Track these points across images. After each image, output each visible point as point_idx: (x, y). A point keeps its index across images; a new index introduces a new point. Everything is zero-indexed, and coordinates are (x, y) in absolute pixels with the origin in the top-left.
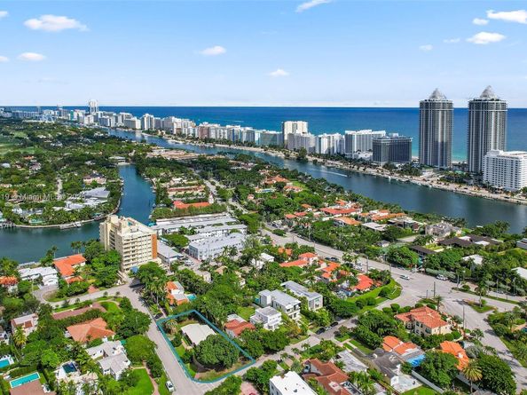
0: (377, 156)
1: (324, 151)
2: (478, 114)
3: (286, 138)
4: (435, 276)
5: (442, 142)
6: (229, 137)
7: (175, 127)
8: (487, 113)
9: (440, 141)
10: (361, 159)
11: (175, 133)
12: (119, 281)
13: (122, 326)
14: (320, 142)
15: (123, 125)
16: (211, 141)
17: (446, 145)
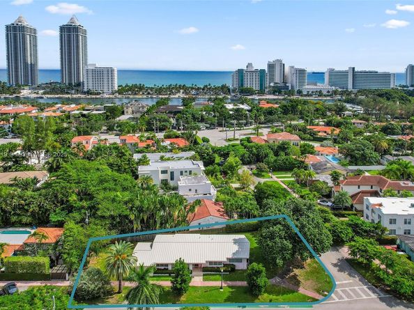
2: (69, 36)
5: (31, 64)
8: (77, 36)
17: (33, 66)
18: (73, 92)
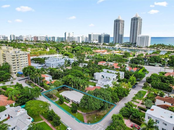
0: (100, 41)
1: (81, 42)
2: (134, 22)
3: (66, 39)
4: (154, 66)
5: (121, 35)
6: (45, 40)
7: (24, 38)
8: (137, 22)
9: (120, 34)
10: (94, 43)
11: (24, 40)
12: (11, 78)
13: (20, 97)
14: (79, 38)
15: (3, 39)
16: (39, 41)
17: (122, 36)
18: (132, 46)
